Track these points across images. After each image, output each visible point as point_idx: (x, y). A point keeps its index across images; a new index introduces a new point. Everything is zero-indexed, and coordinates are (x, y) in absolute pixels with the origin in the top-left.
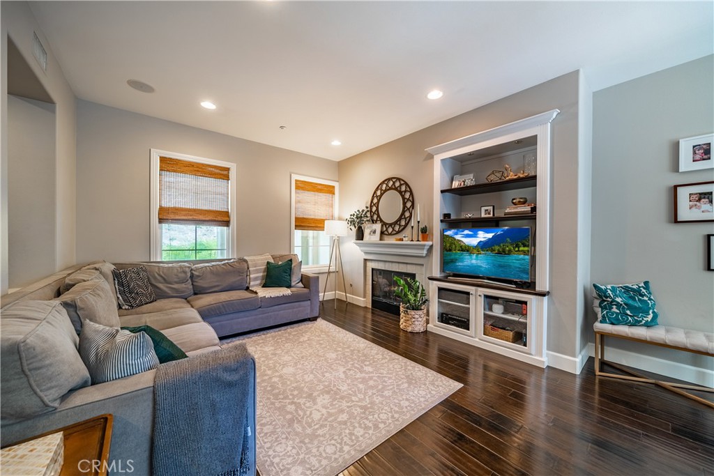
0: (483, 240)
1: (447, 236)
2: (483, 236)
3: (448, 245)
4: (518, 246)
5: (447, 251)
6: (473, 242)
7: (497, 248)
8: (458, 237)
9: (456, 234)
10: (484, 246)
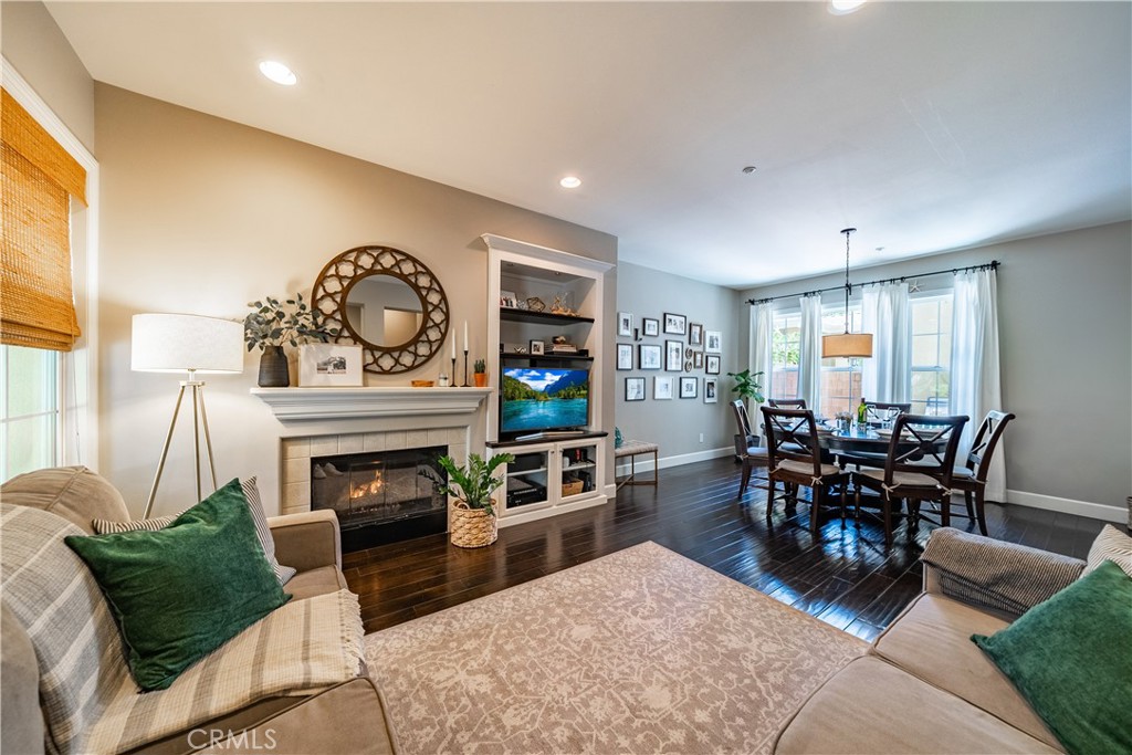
0: (550, 383)
1: (509, 378)
2: (551, 378)
3: (510, 391)
4: (579, 390)
5: (508, 399)
6: (540, 386)
7: (563, 392)
8: (523, 380)
9: (521, 375)
10: (552, 391)
